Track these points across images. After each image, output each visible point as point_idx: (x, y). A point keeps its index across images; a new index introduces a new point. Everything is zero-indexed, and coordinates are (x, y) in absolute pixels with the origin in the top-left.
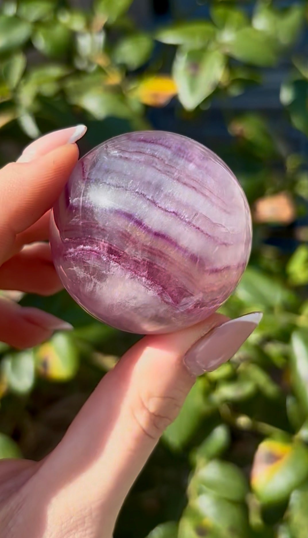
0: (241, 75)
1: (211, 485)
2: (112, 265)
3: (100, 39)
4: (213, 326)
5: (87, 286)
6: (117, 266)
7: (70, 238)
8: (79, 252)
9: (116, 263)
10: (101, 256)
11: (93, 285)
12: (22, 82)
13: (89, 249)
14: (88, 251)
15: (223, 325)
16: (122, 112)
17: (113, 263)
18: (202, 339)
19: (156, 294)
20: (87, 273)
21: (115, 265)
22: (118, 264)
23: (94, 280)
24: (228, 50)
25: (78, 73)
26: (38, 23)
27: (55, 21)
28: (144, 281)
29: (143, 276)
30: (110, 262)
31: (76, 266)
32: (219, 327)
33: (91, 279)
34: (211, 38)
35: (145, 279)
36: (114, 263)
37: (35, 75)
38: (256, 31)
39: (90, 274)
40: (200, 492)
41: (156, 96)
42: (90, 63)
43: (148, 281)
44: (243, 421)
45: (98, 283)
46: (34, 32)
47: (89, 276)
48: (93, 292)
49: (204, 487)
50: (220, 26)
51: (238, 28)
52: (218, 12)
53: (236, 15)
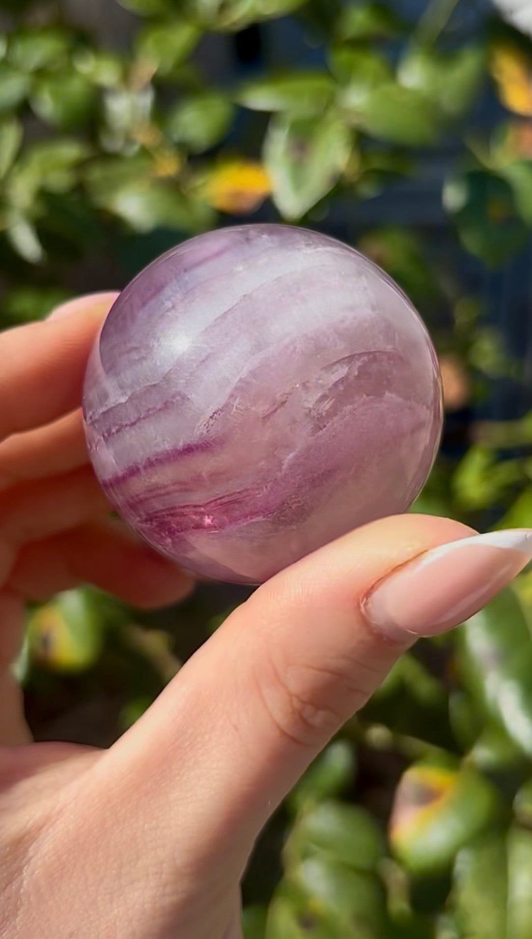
0: (378, 163)
1: (323, 843)
3: (146, 101)
12: (16, 169)
16: (179, 218)
24: (355, 121)
25: (107, 157)
26: (41, 74)
27: (70, 71)
34: (330, 102)
37: (38, 158)
38: (404, 91)
40: (306, 855)
41: (238, 195)
42: (129, 140)
44: (378, 734)
46: (34, 88)
49: (314, 848)
50: (341, 79)
51: (375, 86)
52: (341, 58)
53: (371, 64)
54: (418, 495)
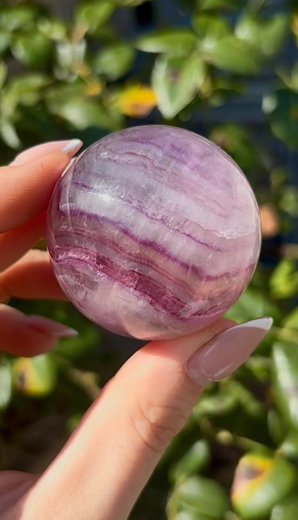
0: (222, 85)
1: (190, 501)
2: (99, 275)
3: (81, 48)
4: (217, 332)
5: (79, 293)
6: (104, 276)
7: (60, 245)
8: (68, 260)
9: (102, 273)
10: (87, 266)
11: (84, 293)
12: (3, 91)
13: (77, 257)
14: (75, 260)
15: (227, 331)
16: (103, 121)
17: (99, 273)
18: (205, 345)
19: (146, 304)
20: (78, 282)
21: (101, 275)
22: (104, 273)
23: (85, 288)
24: (208, 58)
25: (58, 84)
26: (18, 32)
27: (35, 31)
28: (131, 291)
29: (131, 287)
30: (97, 272)
31: (66, 274)
32: (223, 333)
33: (82, 287)
34: (192, 49)
35: (133, 290)
36: (101, 273)
37: (17, 85)
38: (238, 40)
39: (80, 282)
40: (180, 509)
41: (137, 106)
42: (71, 73)
43: (136, 292)
44: (224, 436)
45: (90, 291)
46: (13, 41)
47: (79, 284)
48: (85, 299)
49: (184, 504)
50: (201, 35)
51: (220, 37)
52: (199, 21)
53: (218, 25)
54: (246, 288)
